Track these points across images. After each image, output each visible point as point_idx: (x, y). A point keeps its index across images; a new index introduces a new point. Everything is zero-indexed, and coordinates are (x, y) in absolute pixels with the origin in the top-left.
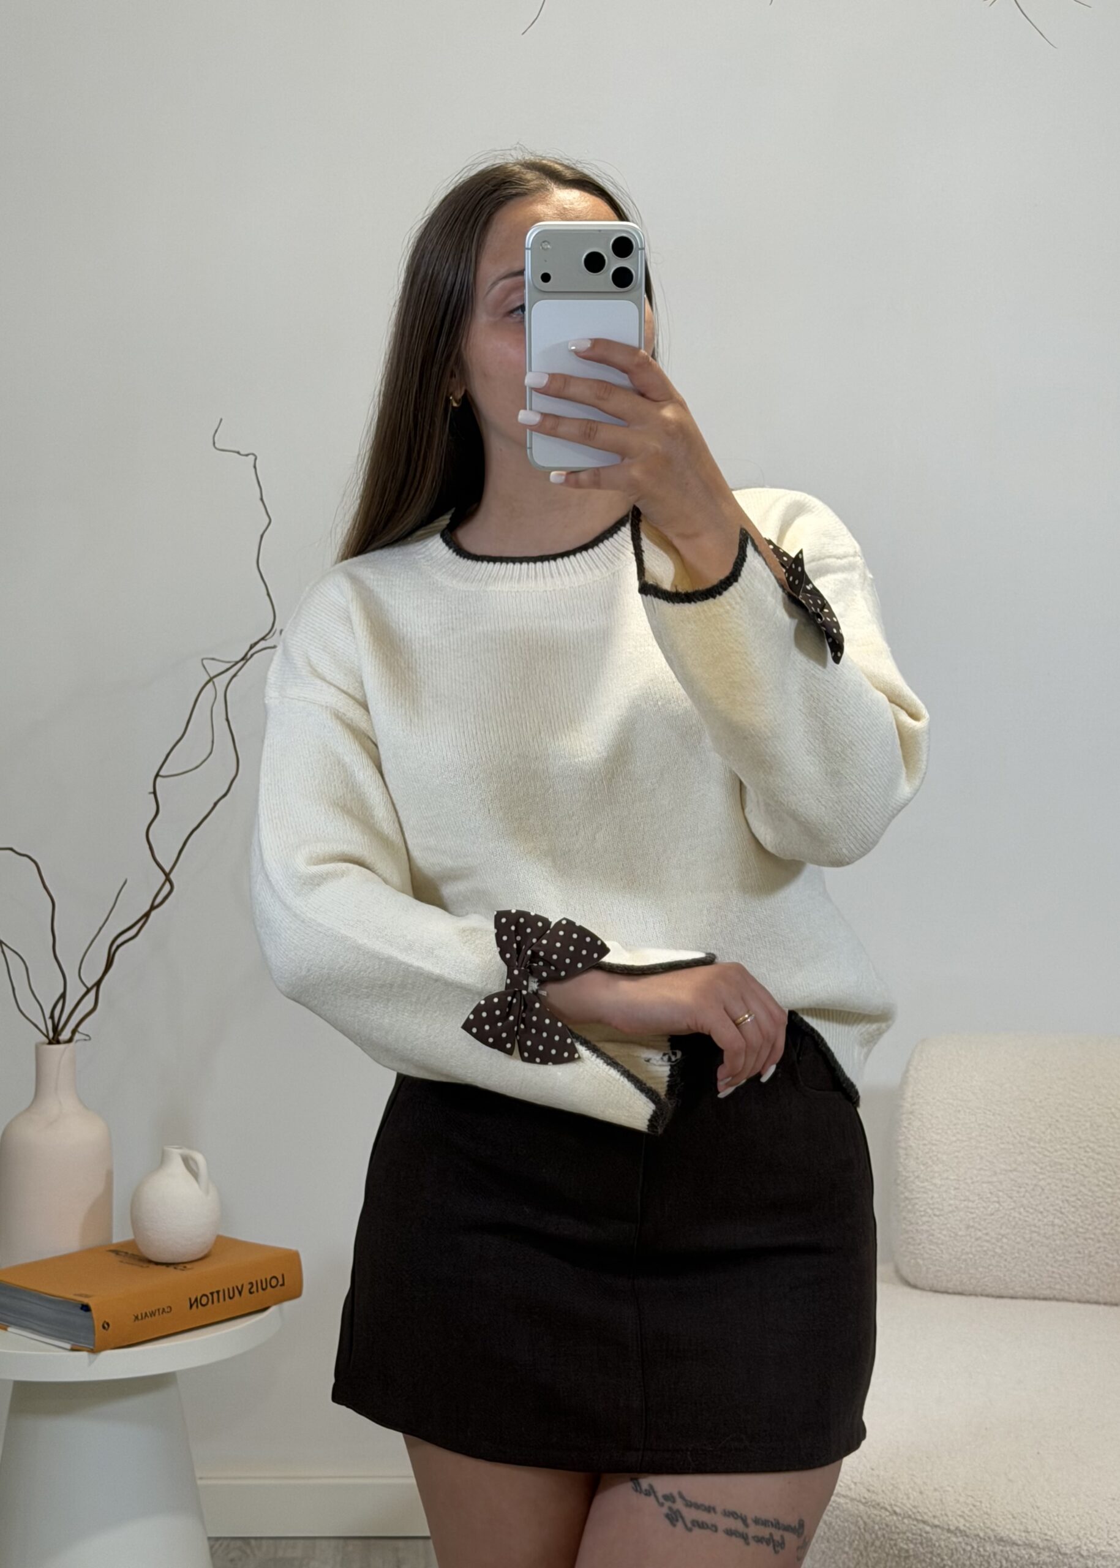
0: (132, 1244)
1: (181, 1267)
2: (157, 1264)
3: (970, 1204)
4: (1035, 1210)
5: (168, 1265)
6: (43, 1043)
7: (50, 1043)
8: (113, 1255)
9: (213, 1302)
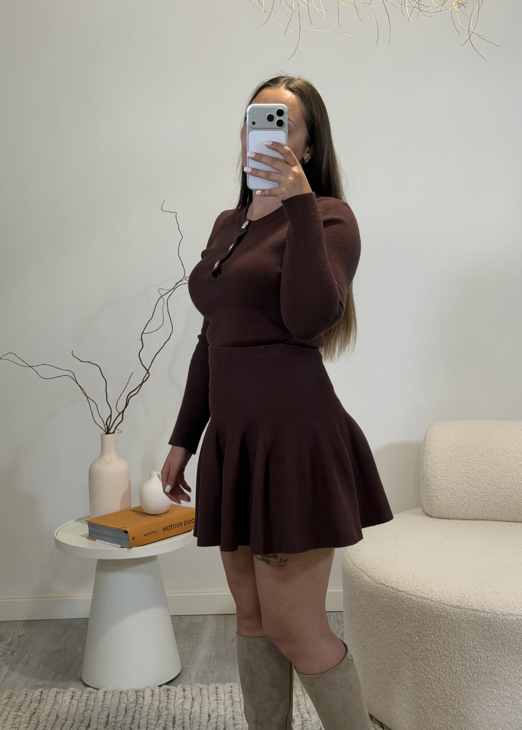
0: (140, 507)
1: (159, 516)
2: (150, 515)
3: (452, 486)
4: (476, 487)
5: (154, 515)
6: (104, 434)
7: (106, 434)
8: (132, 512)
9: (171, 529)
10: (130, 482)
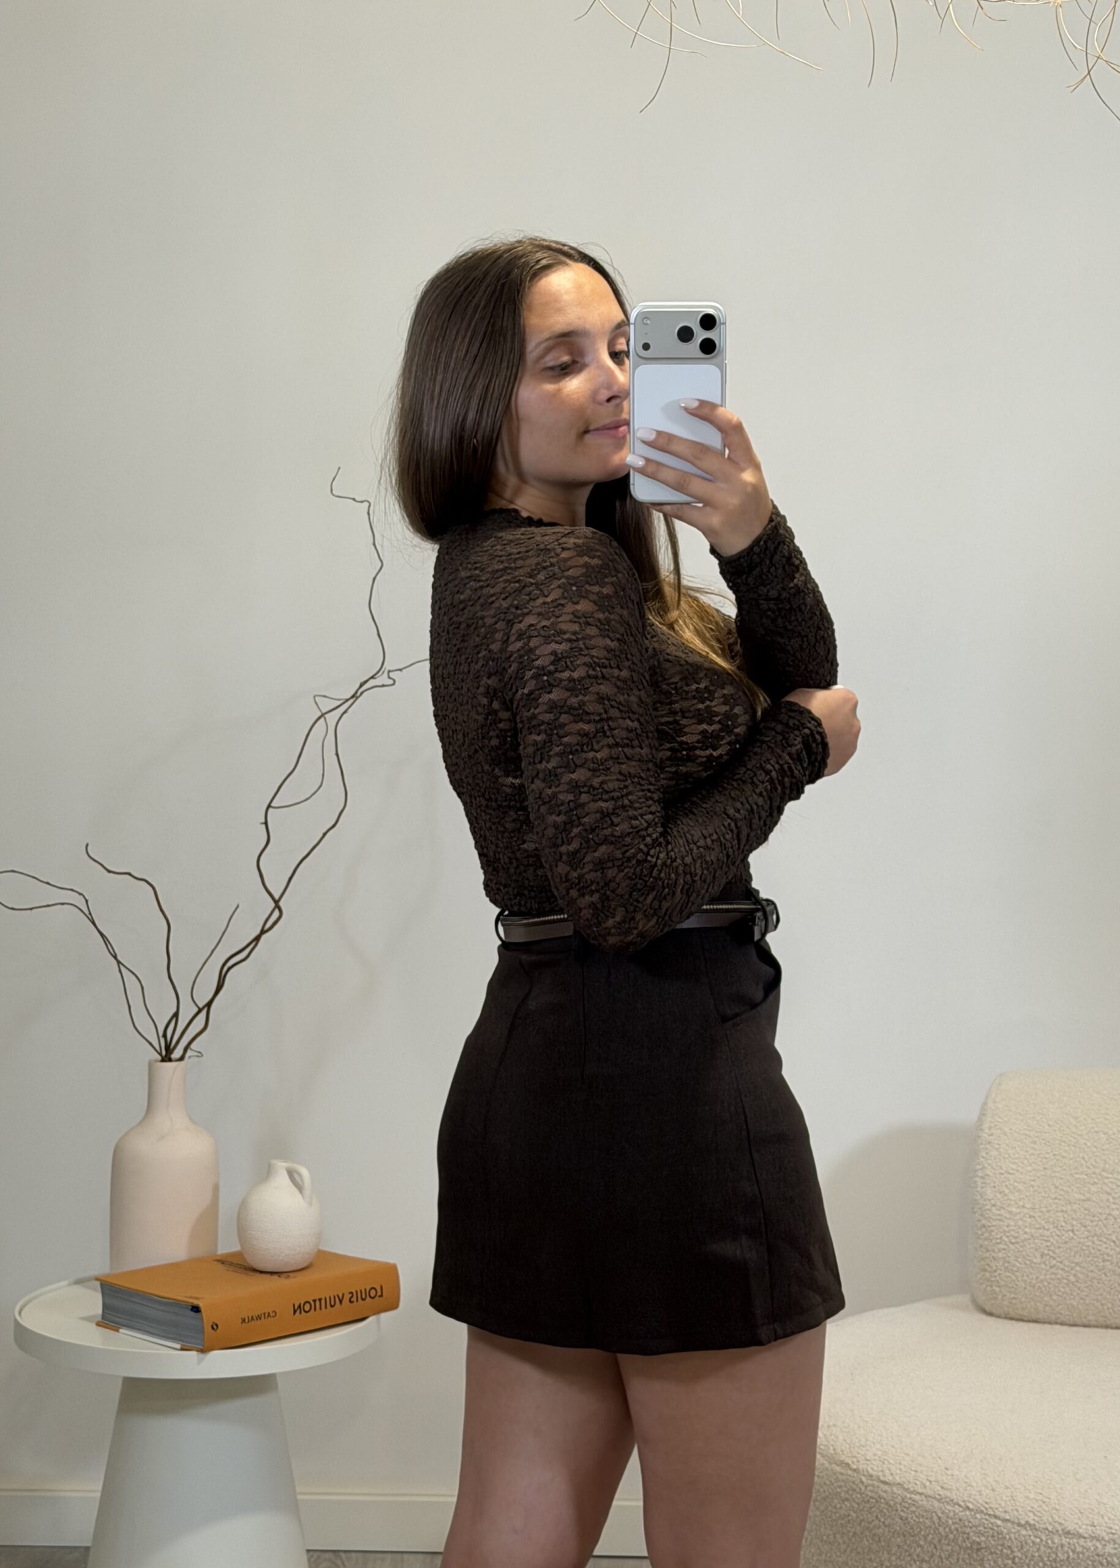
0: (239, 1255)
1: (284, 1276)
2: (263, 1272)
3: (1045, 1233)
5: (272, 1273)
6: (156, 1060)
7: (163, 1060)
8: (219, 1264)
9: (315, 1309)
10: (216, 1188)
